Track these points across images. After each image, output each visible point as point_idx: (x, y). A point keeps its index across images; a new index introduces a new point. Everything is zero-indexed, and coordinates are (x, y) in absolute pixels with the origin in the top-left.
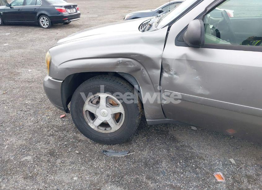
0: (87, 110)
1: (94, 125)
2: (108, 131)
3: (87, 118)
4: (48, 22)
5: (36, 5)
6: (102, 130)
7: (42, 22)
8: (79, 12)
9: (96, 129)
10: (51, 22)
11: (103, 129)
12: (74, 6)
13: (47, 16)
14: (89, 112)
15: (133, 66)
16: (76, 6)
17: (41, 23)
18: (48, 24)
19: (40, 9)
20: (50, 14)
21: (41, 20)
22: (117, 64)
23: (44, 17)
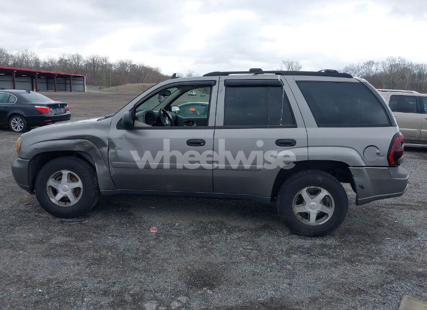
0: (50, 186)
1: (55, 200)
2: (68, 205)
3: (50, 193)
4: (23, 124)
5: (8, 102)
6: (62, 205)
7: (15, 124)
8: (68, 113)
9: (57, 203)
10: (28, 124)
11: (63, 203)
12: (63, 105)
13: (23, 116)
14: (52, 187)
15: (88, 145)
16: (66, 105)
17: (12, 125)
18: (22, 126)
19: (12, 108)
20: (26, 114)
21: (13, 121)
22: (76, 144)
23: (18, 118)
